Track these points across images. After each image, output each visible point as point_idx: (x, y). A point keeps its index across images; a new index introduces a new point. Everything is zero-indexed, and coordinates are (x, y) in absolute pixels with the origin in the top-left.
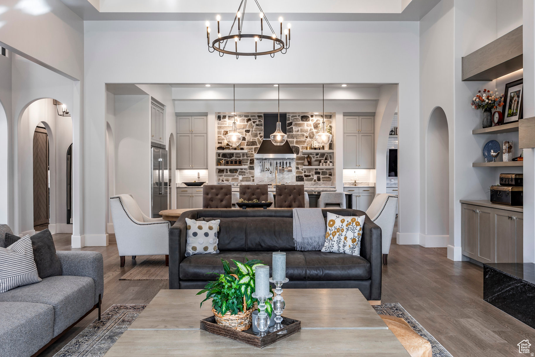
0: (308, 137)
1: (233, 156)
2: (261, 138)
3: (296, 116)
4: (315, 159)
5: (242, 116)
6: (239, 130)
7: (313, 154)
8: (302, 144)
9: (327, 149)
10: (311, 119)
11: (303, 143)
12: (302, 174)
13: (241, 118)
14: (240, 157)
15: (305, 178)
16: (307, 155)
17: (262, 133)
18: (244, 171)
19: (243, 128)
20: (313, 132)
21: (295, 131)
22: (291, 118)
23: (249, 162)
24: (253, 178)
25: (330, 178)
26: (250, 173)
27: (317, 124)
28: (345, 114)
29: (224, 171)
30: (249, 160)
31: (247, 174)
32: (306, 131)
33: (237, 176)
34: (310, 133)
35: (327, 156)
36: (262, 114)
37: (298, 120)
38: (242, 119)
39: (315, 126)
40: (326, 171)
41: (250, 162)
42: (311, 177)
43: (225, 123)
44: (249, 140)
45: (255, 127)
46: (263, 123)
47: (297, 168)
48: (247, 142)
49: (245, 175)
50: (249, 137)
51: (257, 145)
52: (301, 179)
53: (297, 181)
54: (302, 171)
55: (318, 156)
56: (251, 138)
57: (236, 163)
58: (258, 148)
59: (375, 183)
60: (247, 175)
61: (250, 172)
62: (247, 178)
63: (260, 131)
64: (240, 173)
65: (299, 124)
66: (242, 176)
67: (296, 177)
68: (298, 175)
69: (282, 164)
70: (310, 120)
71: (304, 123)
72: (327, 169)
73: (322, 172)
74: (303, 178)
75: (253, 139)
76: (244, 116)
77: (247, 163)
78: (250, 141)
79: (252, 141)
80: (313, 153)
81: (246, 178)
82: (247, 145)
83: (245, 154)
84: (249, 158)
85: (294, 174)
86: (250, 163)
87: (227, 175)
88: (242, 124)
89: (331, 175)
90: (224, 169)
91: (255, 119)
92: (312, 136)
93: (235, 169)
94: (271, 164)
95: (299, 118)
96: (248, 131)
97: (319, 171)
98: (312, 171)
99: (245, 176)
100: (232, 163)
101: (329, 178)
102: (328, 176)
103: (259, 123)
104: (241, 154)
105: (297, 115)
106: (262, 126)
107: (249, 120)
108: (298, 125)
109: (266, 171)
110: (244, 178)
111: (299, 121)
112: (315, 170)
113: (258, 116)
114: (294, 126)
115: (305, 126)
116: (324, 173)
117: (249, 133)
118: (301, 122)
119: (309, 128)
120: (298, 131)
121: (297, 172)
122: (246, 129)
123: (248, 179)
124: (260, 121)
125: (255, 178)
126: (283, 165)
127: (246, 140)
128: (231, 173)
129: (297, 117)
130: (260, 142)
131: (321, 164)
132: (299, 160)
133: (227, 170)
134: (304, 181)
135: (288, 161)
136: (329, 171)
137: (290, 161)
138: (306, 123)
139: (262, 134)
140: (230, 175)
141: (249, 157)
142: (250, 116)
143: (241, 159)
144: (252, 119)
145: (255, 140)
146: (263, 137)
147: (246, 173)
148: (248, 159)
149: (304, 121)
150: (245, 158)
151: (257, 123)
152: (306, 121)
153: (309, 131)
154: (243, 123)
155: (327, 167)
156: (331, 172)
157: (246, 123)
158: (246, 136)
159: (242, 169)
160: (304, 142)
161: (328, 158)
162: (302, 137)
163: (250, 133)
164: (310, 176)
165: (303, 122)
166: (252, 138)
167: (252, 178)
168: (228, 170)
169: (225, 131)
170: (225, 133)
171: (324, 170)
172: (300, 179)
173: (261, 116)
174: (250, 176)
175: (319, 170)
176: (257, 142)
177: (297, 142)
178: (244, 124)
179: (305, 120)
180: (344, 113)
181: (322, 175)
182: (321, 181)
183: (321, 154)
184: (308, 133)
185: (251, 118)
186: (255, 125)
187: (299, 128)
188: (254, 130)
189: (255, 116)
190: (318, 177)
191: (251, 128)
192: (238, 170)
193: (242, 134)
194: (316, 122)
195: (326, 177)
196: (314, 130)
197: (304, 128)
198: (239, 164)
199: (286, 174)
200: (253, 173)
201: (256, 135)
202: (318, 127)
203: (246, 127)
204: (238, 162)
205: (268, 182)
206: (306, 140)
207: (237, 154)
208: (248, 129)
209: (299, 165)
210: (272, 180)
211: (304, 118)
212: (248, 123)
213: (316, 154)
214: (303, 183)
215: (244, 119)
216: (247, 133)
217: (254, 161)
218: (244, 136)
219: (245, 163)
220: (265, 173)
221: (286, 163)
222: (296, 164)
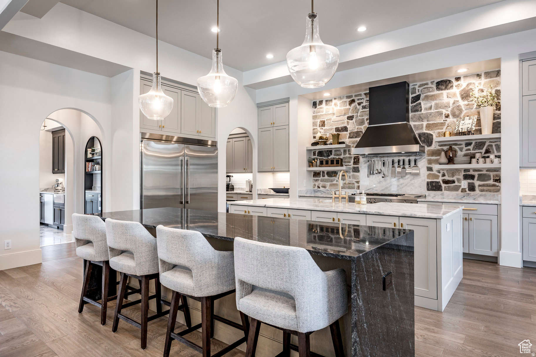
0: (450, 116)
1: (331, 154)
3: (427, 84)
4: (464, 152)
5: (343, 98)
6: (339, 117)
7: (460, 145)
8: (438, 129)
9: (487, 132)
10: (455, 83)
11: (441, 127)
12: (438, 179)
13: (342, 101)
14: (341, 155)
15: (443, 185)
16: (448, 147)
19: (345, 114)
20: (459, 106)
21: (426, 109)
22: (419, 88)
23: (352, 161)
25: (497, 186)
26: (354, 177)
27: (468, 91)
29: (320, 174)
30: (353, 158)
32: (446, 106)
33: (337, 181)
34: (453, 109)
35: (489, 145)
37: (431, 90)
38: (343, 102)
39: (465, 95)
40: (488, 173)
41: (354, 161)
42: (456, 183)
43: (321, 110)
44: (353, 130)
45: (361, 110)
47: (430, 169)
48: (350, 134)
49: (347, 180)
50: (352, 126)
52: (435, 186)
53: (428, 190)
54: (438, 174)
55: (471, 147)
56: (355, 127)
57: (332, 162)
60: (350, 180)
61: (353, 175)
62: (350, 183)
65: (432, 96)
66: (343, 180)
67: (428, 184)
68: (430, 180)
69: (401, 163)
70: (454, 87)
71: (442, 93)
72: (489, 170)
73: (480, 175)
74: (441, 186)
75: (358, 128)
77: (350, 162)
78: (354, 131)
79: (356, 130)
80: (459, 143)
81: (348, 183)
82: (350, 137)
84: (352, 156)
85: (424, 177)
86: (354, 162)
87: (323, 180)
88: (343, 108)
89: (498, 180)
90: (320, 172)
91: (361, 99)
92: (457, 113)
93: (334, 171)
95: (432, 86)
96: (350, 118)
97: (471, 173)
98: (457, 173)
100: (327, 162)
101: (494, 185)
102: (491, 182)
104: (342, 151)
105: (429, 82)
107: (352, 102)
108: (430, 98)
109: (377, 173)
110: (345, 183)
111: (433, 91)
112: (464, 172)
113: (366, 94)
114: (423, 100)
115: (443, 97)
116: (482, 177)
117: (352, 120)
118: (436, 92)
119: (451, 101)
120: (430, 108)
121: (429, 176)
122: (348, 116)
123: (351, 185)
124: (368, 101)
125: (361, 184)
126: (404, 164)
127: (348, 131)
128: (329, 177)
129: (430, 85)
131: (474, 160)
132: (432, 156)
133: (323, 172)
134: (441, 190)
135: (412, 158)
136: (495, 173)
137: (417, 158)
138: (445, 92)
140: (327, 180)
142: (354, 96)
143: (342, 157)
144: (356, 100)
145: (361, 129)
146: (369, 123)
147: (348, 177)
149: (442, 90)
150: (347, 155)
151: (364, 104)
152: (446, 88)
153: (451, 105)
154: (345, 106)
155: (488, 165)
156: (498, 176)
157: (348, 107)
158: (348, 125)
160: (442, 124)
161: (492, 150)
162: (438, 117)
163: (354, 120)
164: (453, 182)
165: (441, 92)
166: (357, 127)
167: (356, 185)
168: (326, 173)
169: (321, 121)
170: (322, 123)
171: (484, 172)
172: (433, 187)
174: (354, 181)
175: (471, 171)
176: (364, 131)
177: (428, 127)
178: (345, 108)
179: (444, 88)
180: (520, 55)
181: (478, 180)
182: (477, 191)
183: (476, 142)
184: (450, 109)
185: (356, 98)
186: (361, 107)
187: (433, 103)
188: (359, 114)
189: (360, 95)
190: (469, 183)
191: (355, 112)
192: (338, 173)
193: (343, 123)
194: (466, 88)
195: (487, 184)
196: (462, 103)
197: (442, 101)
198: (337, 165)
199: (409, 179)
200: (358, 177)
201: (362, 122)
202: (471, 96)
203: (348, 113)
204: (335, 162)
205: (381, 191)
206: (446, 120)
207: (337, 151)
208: (352, 115)
209: (433, 164)
210: (387, 188)
211: (442, 85)
212: (350, 106)
213: (465, 145)
214: (441, 194)
215: (345, 101)
216: (349, 120)
217: (359, 159)
218: (346, 125)
219: (348, 163)
220: (376, 177)
221: (409, 161)
222: (427, 162)
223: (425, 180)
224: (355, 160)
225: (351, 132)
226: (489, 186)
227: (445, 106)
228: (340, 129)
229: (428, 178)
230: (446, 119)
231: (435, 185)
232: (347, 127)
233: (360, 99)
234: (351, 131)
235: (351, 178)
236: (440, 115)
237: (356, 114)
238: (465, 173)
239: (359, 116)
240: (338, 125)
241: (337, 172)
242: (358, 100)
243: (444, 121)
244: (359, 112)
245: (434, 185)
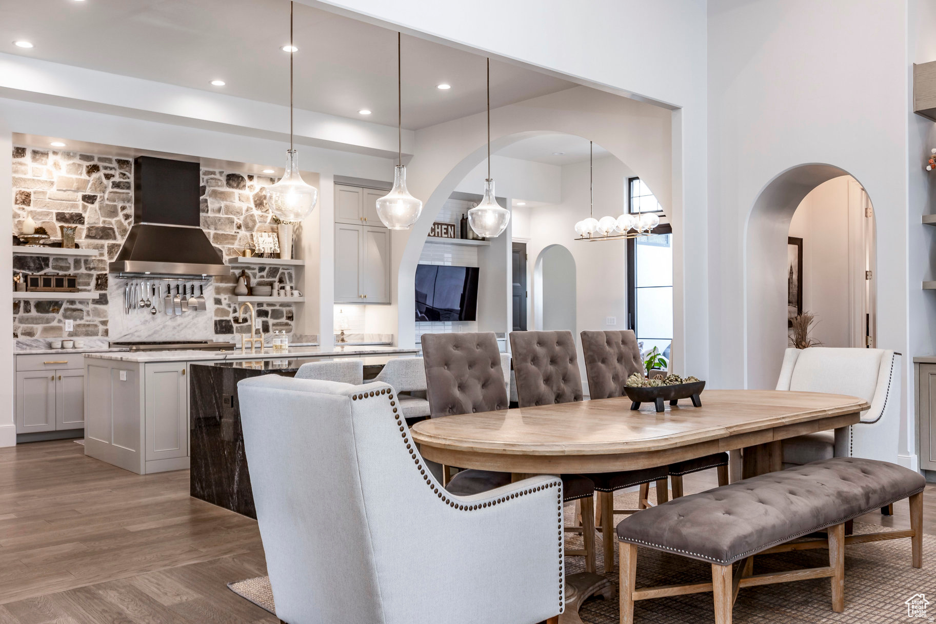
0: (243, 228)
1: (47, 266)
2: (126, 219)
3: (214, 173)
4: (258, 280)
5: (74, 156)
6: (65, 193)
7: (254, 269)
8: (228, 243)
9: (286, 257)
10: (248, 183)
11: (231, 241)
12: (228, 316)
13: (71, 162)
14: (69, 268)
15: (235, 325)
16: (240, 271)
17: (131, 207)
18: (78, 306)
19: (78, 190)
20: (252, 216)
21: (213, 210)
22: (203, 176)
23: (93, 283)
24: (105, 327)
25: (290, 325)
26: (97, 313)
27: (261, 197)
28: (339, 181)
29: (20, 307)
30: (94, 277)
31: (88, 314)
32: (239, 213)
33: (60, 321)
34: (246, 217)
35: (283, 273)
36: (128, 156)
37: (220, 184)
38: (74, 164)
39: (258, 202)
40: (281, 308)
41: (97, 282)
42: (249, 323)
43: (23, 168)
44: (95, 223)
45: (110, 189)
46: (132, 180)
47: (218, 302)
48: (89, 229)
49: (82, 318)
50: (93, 216)
51: (115, 238)
52: (225, 327)
53: (217, 332)
54: (229, 309)
55: (264, 273)
56: (98, 219)
57: (59, 283)
58: (120, 245)
59: (392, 335)
60: (89, 318)
61: (95, 310)
62: (89, 325)
63: (124, 200)
64: (69, 313)
65: (222, 193)
66: (75, 319)
67: (216, 324)
68: (218, 319)
69: (181, 290)
70: (247, 187)
71: (233, 193)
72: (282, 305)
73: (273, 311)
74: (231, 327)
75: (104, 222)
76: (81, 155)
77: (89, 284)
78: (97, 226)
79: (101, 225)
80: (252, 266)
81: (84, 325)
82: (88, 236)
83: (83, 262)
84: (92, 272)
85: (210, 316)
86: (97, 285)
87: (27, 319)
88: (74, 177)
89: (290, 318)
90: (20, 302)
91: (111, 169)
92: (250, 224)
93: (53, 302)
94: (154, 290)
95: (221, 178)
96: (89, 199)
97: (265, 308)
99: (82, 322)
100: (47, 283)
101: (287, 324)
102: (284, 320)
103: (122, 180)
104: (71, 261)
105: (217, 171)
106: (129, 188)
107: (93, 169)
108: (219, 195)
109: (143, 306)
110: (79, 325)
111: (222, 186)
112: (258, 307)
113: (119, 161)
114: (210, 196)
115: (235, 199)
116: (276, 314)
117: (93, 203)
118: (226, 189)
119: (244, 206)
120: (219, 210)
121: (218, 312)
122: (84, 194)
123: (90, 329)
124: (124, 175)
125: (109, 327)
126: (185, 293)
127: (86, 223)
128: (41, 313)
129: (218, 176)
130: (125, 231)
131: (275, 292)
132: (221, 282)
133: (27, 303)
134: (232, 333)
135: (197, 284)
136: (288, 308)
137: (202, 283)
138: (236, 192)
139: (131, 210)
140: (36, 319)
141: (94, 268)
142: (96, 159)
143: (72, 272)
144: (101, 168)
145: (111, 224)
146: (133, 218)
147: (85, 313)
148: (90, 276)
149: (233, 187)
150: (83, 270)
151: (117, 179)
152: (237, 187)
153: (244, 212)
154: (77, 174)
155: (283, 298)
156: (291, 312)
157: (85, 176)
158: (85, 212)
159: (72, 302)
160: (234, 237)
161: (285, 279)
162: (228, 226)
163: (97, 205)
164: (245, 320)
165: (231, 190)
166: (102, 219)
167: (101, 328)
168: (33, 304)
169: (22, 193)
170: (23, 197)
171: (277, 307)
172: (223, 329)
173: (127, 162)
174: (97, 320)
175: (265, 305)
176: (116, 230)
177: (217, 237)
178: (79, 177)
179: (235, 185)
180: (336, 177)
181: (272, 317)
182: (271, 332)
183: (270, 268)
184: (242, 218)
185: (101, 164)
186: (111, 184)
187: (223, 204)
188: (106, 196)
189: (110, 160)
190: (263, 322)
191: (100, 191)
192: (62, 305)
193: (73, 206)
194: (260, 193)
195: (280, 323)
196: (256, 212)
197: (234, 204)
198: (70, 289)
199: (191, 317)
200: (105, 314)
201: (114, 212)
202: (264, 205)
203: (85, 188)
204: (66, 283)
205: (146, 337)
206: (238, 233)
207: (60, 261)
208: (92, 194)
209: (222, 294)
210: (155, 332)
211: (233, 180)
212: (89, 176)
213: (259, 270)
214: (231, 339)
215: (79, 165)
216: (87, 202)
217: (107, 280)
218: (79, 210)
219: (84, 286)
220: (137, 313)
221: (192, 288)
222: (214, 291)
223: (212, 318)
224: (99, 281)
225: (92, 227)
226: (283, 324)
227: (237, 212)
228: (67, 216)
229: (216, 315)
230: (238, 231)
231: (225, 325)
232: (83, 215)
233: (109, 167)
234: (92, 224)
235: (91, 315)
236: (230, 224)
237: (102, 195)
238: (259, 309)
239: (107, 199)
240: (62, 208)
241: (60, 302)
242: (106, 168)
243: (235, 232)
244: (107, 192)
245: (224, 325)
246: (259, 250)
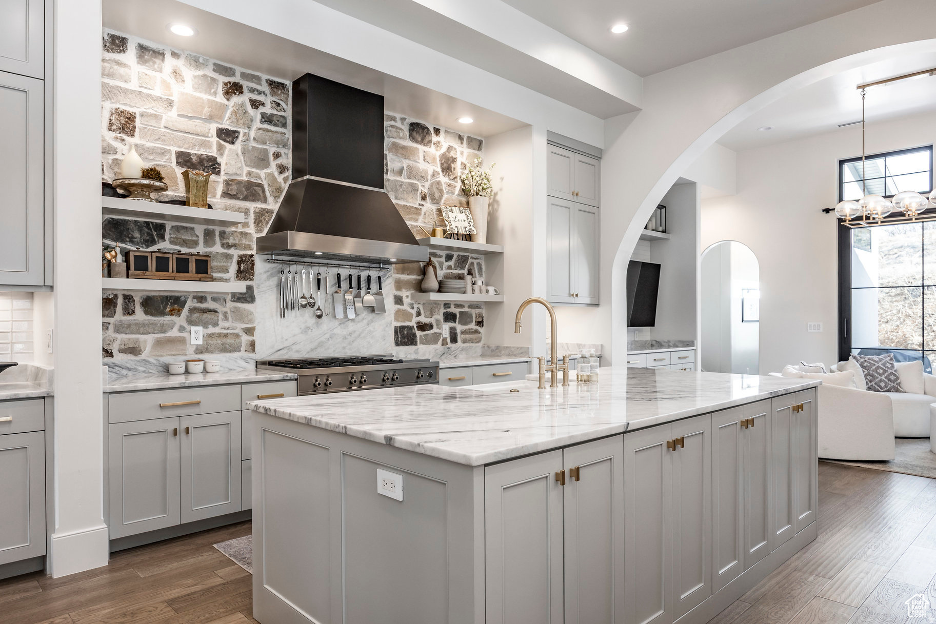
0: (428, 199)
1: (162, 237)
2: (281, 173)
3: (394, 119)
4: (446, 271)
5: (205, 65)
6: (191, 122)
7: (440, 256)
9: (480, 242)
10: (435, 138)
11: (414, 216)
12: (410, 321)
13: (201, 73)
14: (196, 243)
15: (419, 334)
17: (287, 155)
18: (210, 305)
19: (210, 118)
20: (439, 183)
21: (394, 172)
23: (233, 268)
24: (251, 338)
25: (480, 333)
26: (239, 316)
27: (449, 159)
29: (115, 306)
30: (235, 259)
31: (226, 318)
32: (423, 178)
33: (182, 329)
34: (431, 185)
35: (472, 264)
36: (283, 76)
37: (401, 135)
38: (204, 76)
39: (445, 165)
40: (469, 310)
41: (240, 268)
42: (435, 330)
43: (122, 70)
44: (236, 174)
45: (257, 124)
46: (288, 114)
47: (399, 300)
48: (227, 183)
49: (216, 324)
50: (233, 162)
51: (265, 201)
52: (407, 336)
53: (397, 344)
54: (411, 311)
55: (452, 263)
56: (241, 168)
57: (183, 266)
58: (272, 212)
60: (226, 324)
61: (236, 311)
62: (226, 335)
63: (277, 144)
64: (196, 315)
65: (404, 148)
66: (205, 326)
67: (396, 332)
68: (399, 324)
69: (354, 284)
70: (432, 144)
71: (417, 149)
72: (471, 306)
73: (461, 313)
74: (415, 335)
75: (249, 174)
76: (215, 64)
77: (226, 271)
78: (239, 178)
79: (245, 178)
80: (440, 251)
81: (220, 335)
82: (226, 194)
83: (217, 234)
84: (232, 251)
86: (239, 271)
87: (129, 326)
88: (206, 97)
89: (480, 323)
90: (116, 296)
91: (260, 93)
92: (437, 195)
93: (171, 297)
94: (319, 280)
95: (403, 127)
96: (227, 136)
97: (453, 310)
98: (436, 310)
99: (217, 330)
100: (162, 265)
101: (476, 332)
102: (472, 326)
103: (275, 112)
104: (200, 230)
105: (398, 116)
106: (284, 125)
107: (234, 89)
108: (401, 151)
109: (304, 306)
110: (211, 336)
111: (404, 138)
112: (445, 308)
113: (271, 83)
114: (390, 150)
115: (419, 159)
116: (463, 318)
117: (233, 143)
118: (409, 143)
119: (430, 169)
120: (400, 172)
121: (399, 314)
122: (221, 126)
123: (229, 341)
124: (279, 104)
125: (257, 337)
126: (359, 288)
127: (222, 173)
128: (152, 315)
129: (399, 124)
130: (279, 190)
131: (469, 287)
132: (403, 273)
133: (128, 298)
134: (416, 344)
135: (374, 274)
136: (478, 311)
137: (381, 274)
138: (421, 148)
139: (287, 160)
140: (144, 325)
141: (234, 246)
142: (238, 74)
143: (201, 249)
144: (245, 90)
145: (260, 178)
146: (290, 172)
147: (221, 316)
148: (229, 257)
149: (417, 142)
150: (217, 248)
151: (268, 109)
152: (422, 142)
153: (429, 177)
154: (210, 94)
155: (475, 297)
156: (481, 316)
157: (220, 98)
158: (222, 155)
159: (201, 298)
160: (417, 211)
161: (475, 271)
162: (411, 195)
163: (238, 146)
164: (430, 327)
165: (415, 145)
166: (246, 169)
167: (245, 338)
168: (138, 300)
169: (121, 113)
170: (123, 120)
171: (466, 309)
172: (404, 338)
173: (281, 86)
174: (239, 327)
175: (453, 306)
176: (266, 187)
178: (212, 98)
179: (420, 139)
180: (549, 133)
181: (460, 323)
182: (460, 343)
183: (459, 255)
184: (427, 185)
185: (245, 84)
186: (259, 117)
187: (405, 163)
188: (252, 134)
189: (258, 79)
190: (450, 329)
191: (244, 124)
192: (185, 302)
193: (204, 144)
194: (447, 153)
195: (469, 329)
196: (444, 179)
197: (418, 164)
198: (200, 275)
199: (365, 322)
200: (250, 317)
201: (263, 160)
202: (453, 170)
203: (221, 117)
204: (192, 266)
205: (308, 352)
206: (423, 205)
207: (182, 231)
208: (233, 129)
209: (404, 290)
210: (321, 344)
211: (417, 132)
212: (228, 100)
213: (446, 258)
214: (414, 352)
215: (213, 79)
216: (225, 141)
217: (253, 264)
218: (213, 152)
219: (220, 272)
220: (296, 317)
221: (369, 279)
222: (393, 285)
223: (391, 323)
224: (242, 265)
225: (232, 180)
226: (472, 332)
227: (422, 177)
228: (194, 159)
229: (396, 319)
230: (422, 202)
231: (407, 334)
232: (219, 160)
233: (257, 91)
234: (231, 175)
235: (230, 319)
236: (413, 192)
237: (246, 131)
238: (445, 311)
239: (254, 139)
240: (186, 146)
241: (183, 299)
242: (252, 90)
244: (254, 128)
245: (405, 333)
246: (451, 228)
